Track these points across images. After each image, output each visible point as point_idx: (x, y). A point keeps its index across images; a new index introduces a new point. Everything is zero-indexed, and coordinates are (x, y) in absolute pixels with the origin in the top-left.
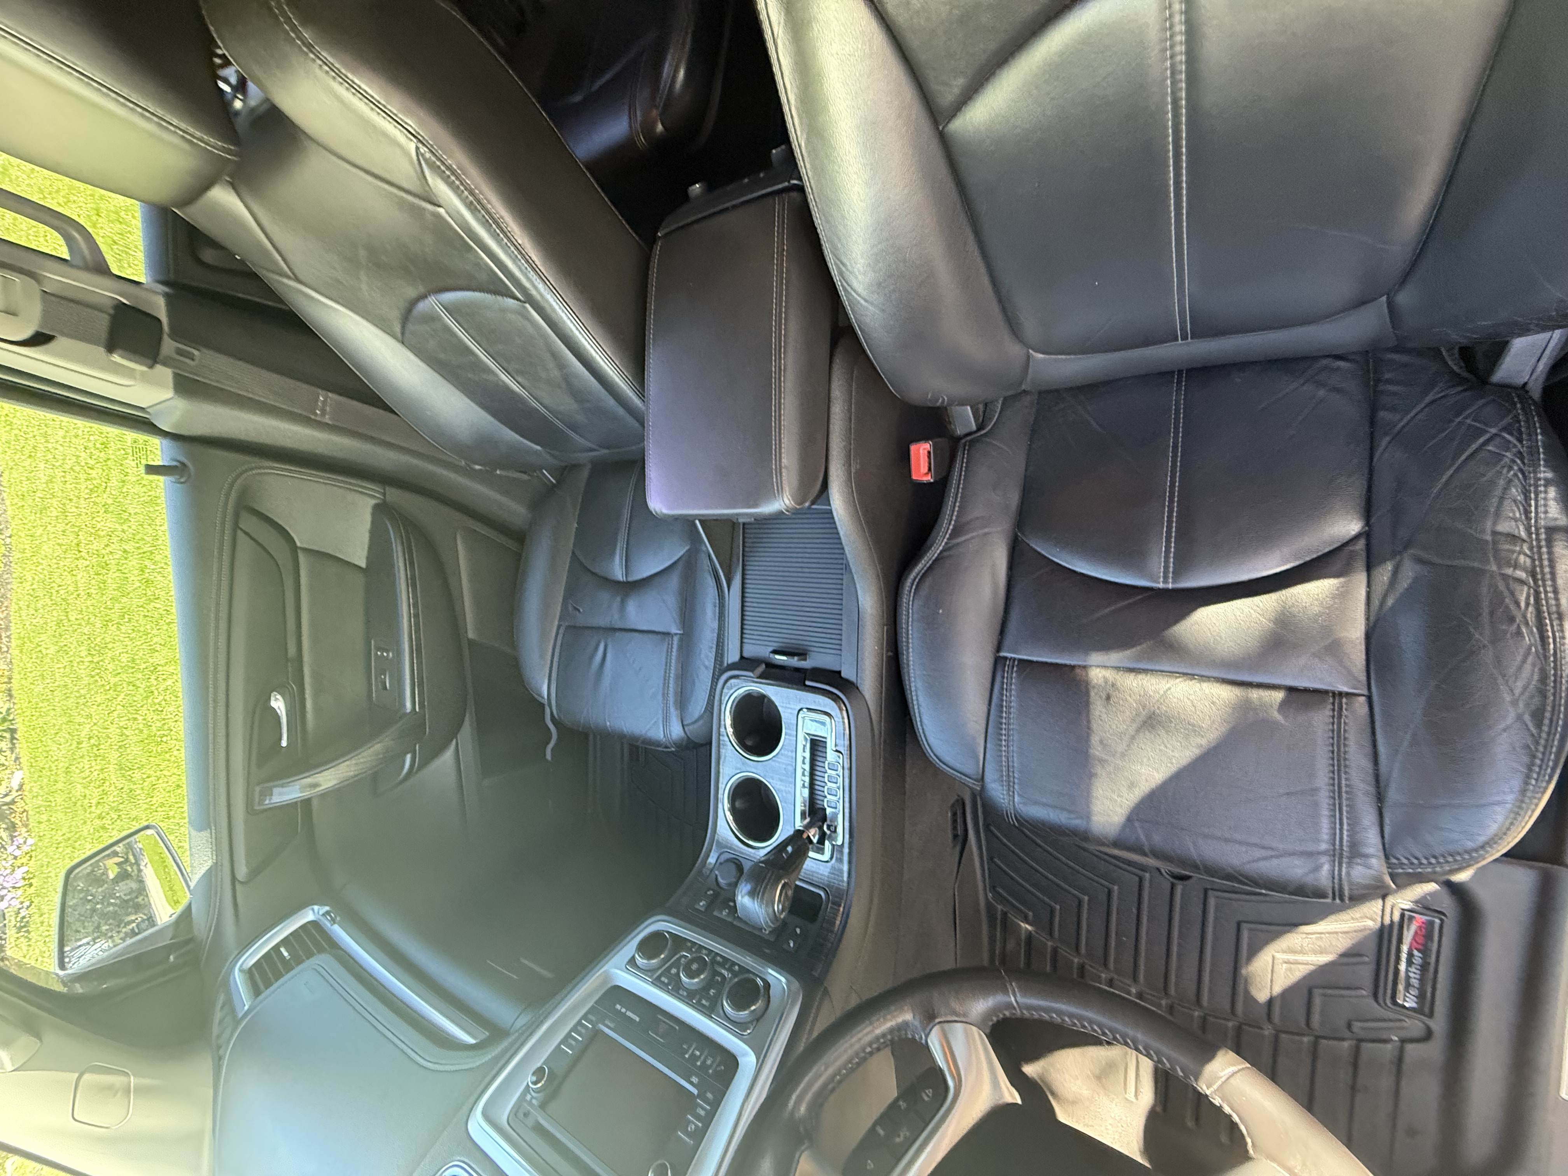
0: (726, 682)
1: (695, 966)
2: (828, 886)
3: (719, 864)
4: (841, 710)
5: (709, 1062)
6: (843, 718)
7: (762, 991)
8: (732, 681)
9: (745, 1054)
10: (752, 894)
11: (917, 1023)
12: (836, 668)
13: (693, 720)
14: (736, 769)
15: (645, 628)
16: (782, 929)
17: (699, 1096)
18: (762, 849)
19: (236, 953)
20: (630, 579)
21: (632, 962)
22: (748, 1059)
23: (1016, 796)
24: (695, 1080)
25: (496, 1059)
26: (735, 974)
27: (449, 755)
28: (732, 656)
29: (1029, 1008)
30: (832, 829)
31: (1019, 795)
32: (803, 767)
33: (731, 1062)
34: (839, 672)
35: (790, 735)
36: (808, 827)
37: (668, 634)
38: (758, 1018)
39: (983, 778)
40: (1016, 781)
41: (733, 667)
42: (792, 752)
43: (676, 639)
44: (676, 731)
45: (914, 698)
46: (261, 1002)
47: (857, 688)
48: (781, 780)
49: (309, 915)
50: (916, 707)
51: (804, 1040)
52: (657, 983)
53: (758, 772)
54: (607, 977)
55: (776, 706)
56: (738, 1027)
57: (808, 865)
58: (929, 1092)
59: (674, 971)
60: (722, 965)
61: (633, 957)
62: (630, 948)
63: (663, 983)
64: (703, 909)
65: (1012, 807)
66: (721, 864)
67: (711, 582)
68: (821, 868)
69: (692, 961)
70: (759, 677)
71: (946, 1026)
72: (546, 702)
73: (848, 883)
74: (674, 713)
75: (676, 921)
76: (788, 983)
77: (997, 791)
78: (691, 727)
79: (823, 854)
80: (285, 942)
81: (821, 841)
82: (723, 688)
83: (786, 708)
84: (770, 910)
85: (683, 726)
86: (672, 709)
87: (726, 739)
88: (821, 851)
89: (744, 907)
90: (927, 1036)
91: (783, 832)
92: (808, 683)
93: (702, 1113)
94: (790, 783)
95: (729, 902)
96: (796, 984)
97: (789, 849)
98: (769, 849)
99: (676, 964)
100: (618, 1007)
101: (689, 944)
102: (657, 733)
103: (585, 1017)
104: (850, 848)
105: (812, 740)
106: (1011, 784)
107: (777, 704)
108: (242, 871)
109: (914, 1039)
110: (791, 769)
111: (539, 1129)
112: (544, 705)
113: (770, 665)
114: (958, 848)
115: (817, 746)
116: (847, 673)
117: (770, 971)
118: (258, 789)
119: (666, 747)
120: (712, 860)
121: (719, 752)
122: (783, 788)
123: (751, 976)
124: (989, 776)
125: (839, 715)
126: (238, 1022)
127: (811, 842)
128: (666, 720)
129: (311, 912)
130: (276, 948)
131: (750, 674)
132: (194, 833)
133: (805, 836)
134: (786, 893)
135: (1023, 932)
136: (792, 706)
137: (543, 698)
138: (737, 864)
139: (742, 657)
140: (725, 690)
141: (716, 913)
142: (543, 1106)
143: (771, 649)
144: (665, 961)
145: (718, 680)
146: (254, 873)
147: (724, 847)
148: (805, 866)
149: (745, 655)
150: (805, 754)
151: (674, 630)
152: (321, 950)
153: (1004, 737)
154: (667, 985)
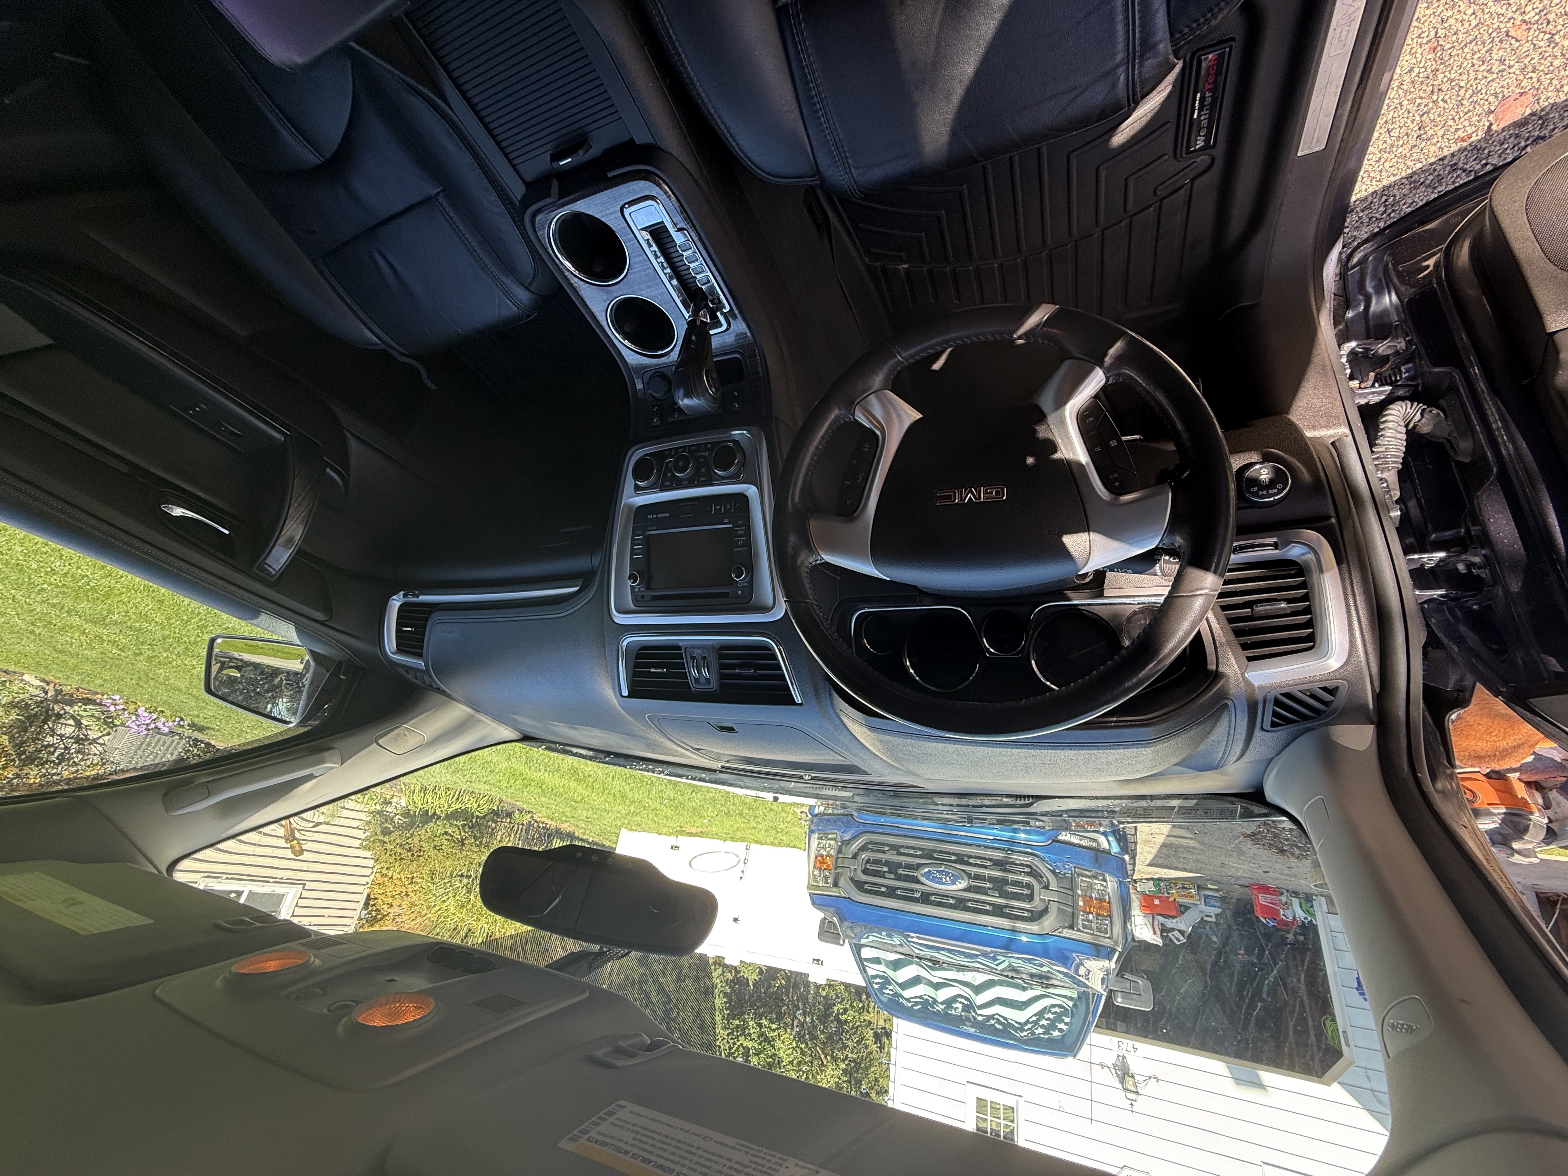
0: (533, 223)
1: (681, 464)
2: (738, 347)
3: (647, 384)
4: (658, 185)
5: (728, 507)
6: (666, 193)
7: (735, 448)
8: (538, 218)
9: (747, 490)
10: (688, 395)
11: (843, 412)
12: (625, 138)
13: (531, 277)
14: (605, 301)
15: (400, 208)
16: (724, 401)
17: (734, 527)
18: (673, 353)
19: (378, 648)
20: (328, 155)
21: (637, 488)
22: (751, 491)
23: (853, 170)
24: (726, 521)
25: (600, 586)
26: (710, 450)
27: (353, 444)
28: (518, 191)
29: (911, 356)
30: (716, 301)
31: (855, 168)
32: (658, 262)
33: (742, 498)
34: (632, 139)
35: (630, 241)
36: (695, 314)
37: (428, 199)
38: (743, 464)
39: (819, 172)
40: (848, 155)
41: (526, 203)
42: (641, 255)
43: (441, 199)
44: (523, 296)
45: (719, 122)
46: (427, 656)
47: (661, 149)
48: (649, 287)
49: (396, 603)
50: (725, 131)
51: (780, 461)
52: (663, 489)
53: (625, 292)
54: (629, 507)
55: (598, 219)
56: (734, 479)
57: (715, 343)
58: (867, 445)
59: (669, 475)
60: (698, 450)
61: (636, 484)
62: (629, 482)
63: (668, 486)
64: (659, 423)
65: (853, 183)
66: (648, 383)
67: (419, 104)
68: (726, 337)
69: (677, 461)
70: (560, 198)
71: (862, 403)
72: (383, 346)
73: (752, 335)
74: (508, 281)
75: (648, 443)
76: (749, 432)
77: (836, 175)
78: (535, 284)
79: (721, 326)
80: (399, 625)
81: (714, 317)
82: (535, 232)
83: (607, 215)
84: (708, 397)
85: (527, 288)
86: (504, 279)
87: (576, 280)
88: (718, 324)
89: (687, 406)
90: (853, 416)
91: (680, 330)
92: (610, 174)
93: (742, 532)
94: (658, 284)
95: (674, 407)
96: (755, 429)
97: (693, 338)
98: (678, 349)
99: (668, 470)
100: (650, 517)
101: (667, 452)
102: (509, 309)
103: (634, 535)
104: (738, 307)
105: (652, 233)
106: (845, 160)
107: (597, 216)
108: (319, 616)
109: (846, 422)
110: (651, 271)
111: (655, 598)
112: (384, 350)
113: (563, 175)
114: (826, 240)
115: (658, 233)
116: (641, 137)
117: (733, 433)
118: (254, 569)
119: (528, 316)
120: (639, 386)
121: (579, 295)
122: (653, 293)
123: (723, 444)
124: (823, 163)
125: (661, 192)
126: (427, 671)
127: (706, 323)
128: (508, 294)
129: (395, 602)
130: (398, 631)
131: (548, 200)
132: (255, 622)
133: (698, 323)
134: (712, 378)
135: (902, 272)
136: (612, 210)
137: (378, 344)
138: (659, 375)
139: (527, 185)
140: (540, 233)
141: (670, 420)
142: (648, 588)
143: (547, 156)
144: (659, 471)
145: (524, 225)
146: (328, 609)
147: (640, 370)
148: (713, 347)
149: (528, 179)
150: (652, 249)
151: (433, 190)
152: (430, 613)
153: (820, 113)
154: (672, 485)
